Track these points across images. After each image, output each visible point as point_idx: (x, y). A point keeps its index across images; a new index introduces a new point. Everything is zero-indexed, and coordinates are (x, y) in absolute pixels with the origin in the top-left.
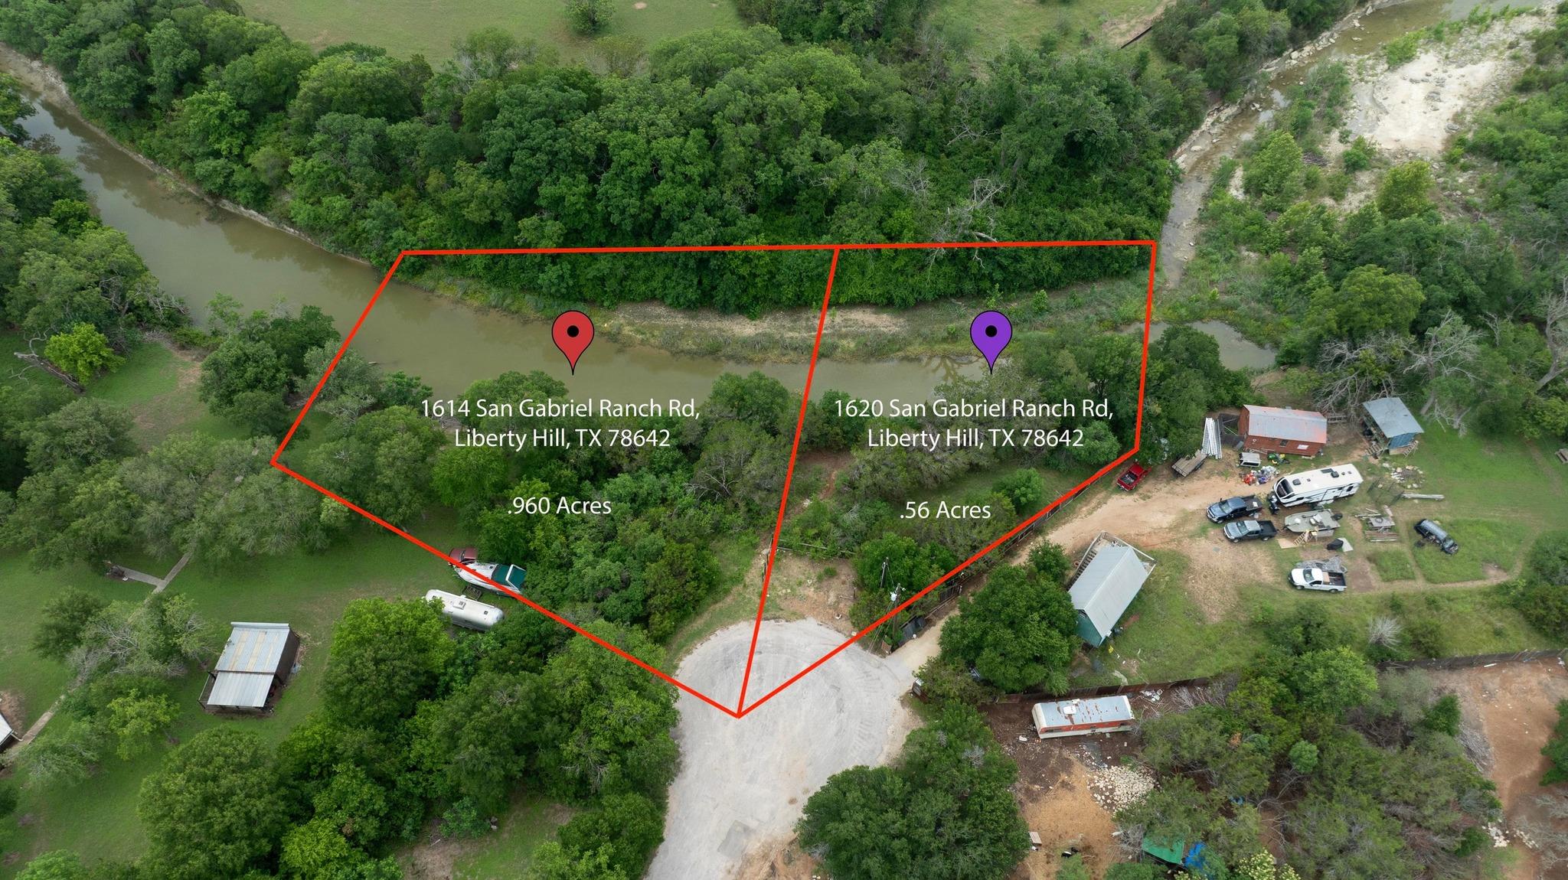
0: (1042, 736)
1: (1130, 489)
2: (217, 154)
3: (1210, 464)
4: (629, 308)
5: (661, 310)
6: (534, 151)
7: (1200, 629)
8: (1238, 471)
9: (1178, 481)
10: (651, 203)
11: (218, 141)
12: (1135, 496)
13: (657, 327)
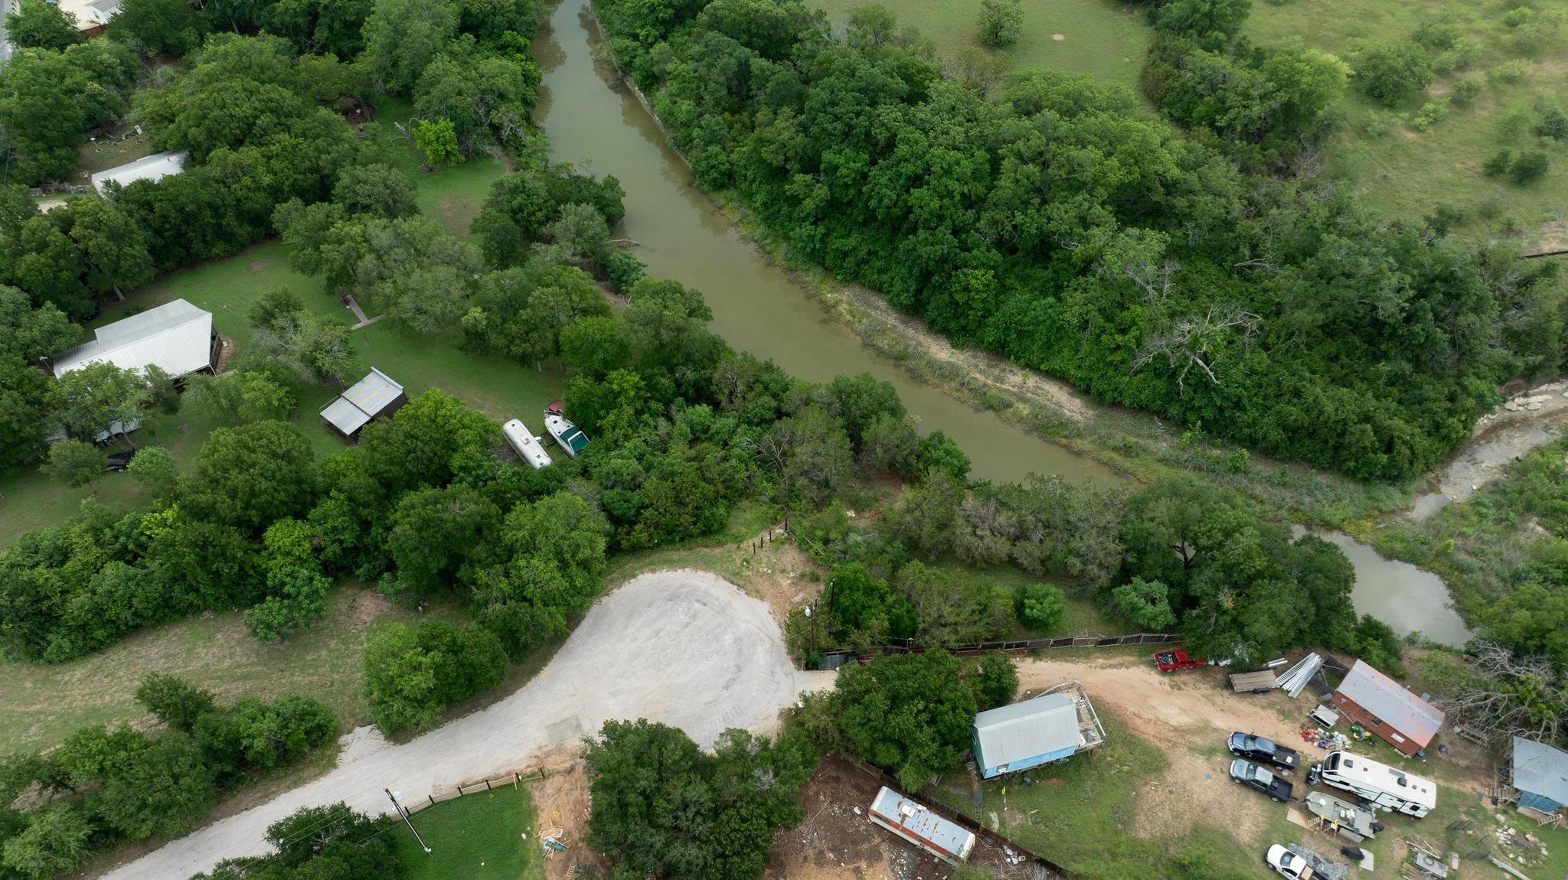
0: (873, 819)
1: (1164, 670)
2: (635, 37)
3: (1274, 697)
4: (858, 290)
5: (882, 304)
6: (837, 118)
7: (1116, 833)
8: (1304, 720)
9: (1226, 693)
10: (906, 202)
11: (643, 27)
12: (1166, 680)
13: (869, 316)
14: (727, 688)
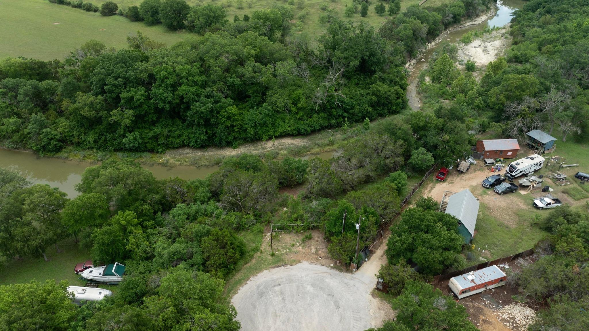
0: (460, 297)
1: (443, 180)
3: (473, 167)
5: (188, 150)
6: (116, 78)
7: (510, 231)
8: (486, 168)
9: (462, 175)
10: (178, 95)
12: (447, 183)
13: (188, 158)
14: (338, 307)
